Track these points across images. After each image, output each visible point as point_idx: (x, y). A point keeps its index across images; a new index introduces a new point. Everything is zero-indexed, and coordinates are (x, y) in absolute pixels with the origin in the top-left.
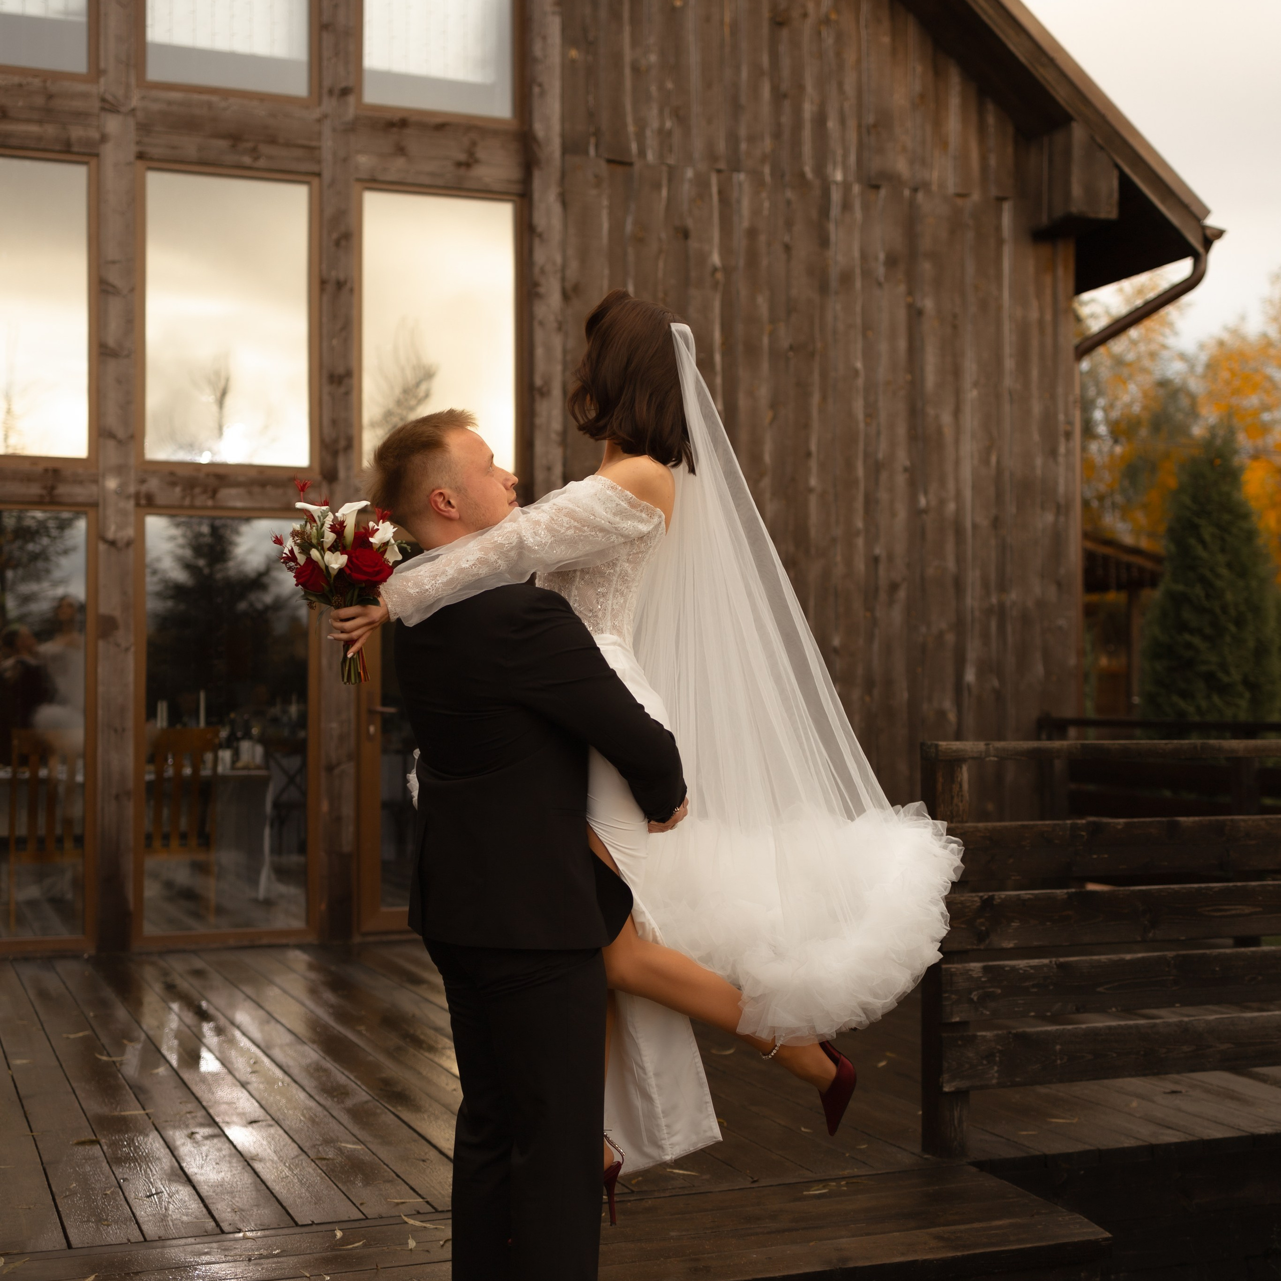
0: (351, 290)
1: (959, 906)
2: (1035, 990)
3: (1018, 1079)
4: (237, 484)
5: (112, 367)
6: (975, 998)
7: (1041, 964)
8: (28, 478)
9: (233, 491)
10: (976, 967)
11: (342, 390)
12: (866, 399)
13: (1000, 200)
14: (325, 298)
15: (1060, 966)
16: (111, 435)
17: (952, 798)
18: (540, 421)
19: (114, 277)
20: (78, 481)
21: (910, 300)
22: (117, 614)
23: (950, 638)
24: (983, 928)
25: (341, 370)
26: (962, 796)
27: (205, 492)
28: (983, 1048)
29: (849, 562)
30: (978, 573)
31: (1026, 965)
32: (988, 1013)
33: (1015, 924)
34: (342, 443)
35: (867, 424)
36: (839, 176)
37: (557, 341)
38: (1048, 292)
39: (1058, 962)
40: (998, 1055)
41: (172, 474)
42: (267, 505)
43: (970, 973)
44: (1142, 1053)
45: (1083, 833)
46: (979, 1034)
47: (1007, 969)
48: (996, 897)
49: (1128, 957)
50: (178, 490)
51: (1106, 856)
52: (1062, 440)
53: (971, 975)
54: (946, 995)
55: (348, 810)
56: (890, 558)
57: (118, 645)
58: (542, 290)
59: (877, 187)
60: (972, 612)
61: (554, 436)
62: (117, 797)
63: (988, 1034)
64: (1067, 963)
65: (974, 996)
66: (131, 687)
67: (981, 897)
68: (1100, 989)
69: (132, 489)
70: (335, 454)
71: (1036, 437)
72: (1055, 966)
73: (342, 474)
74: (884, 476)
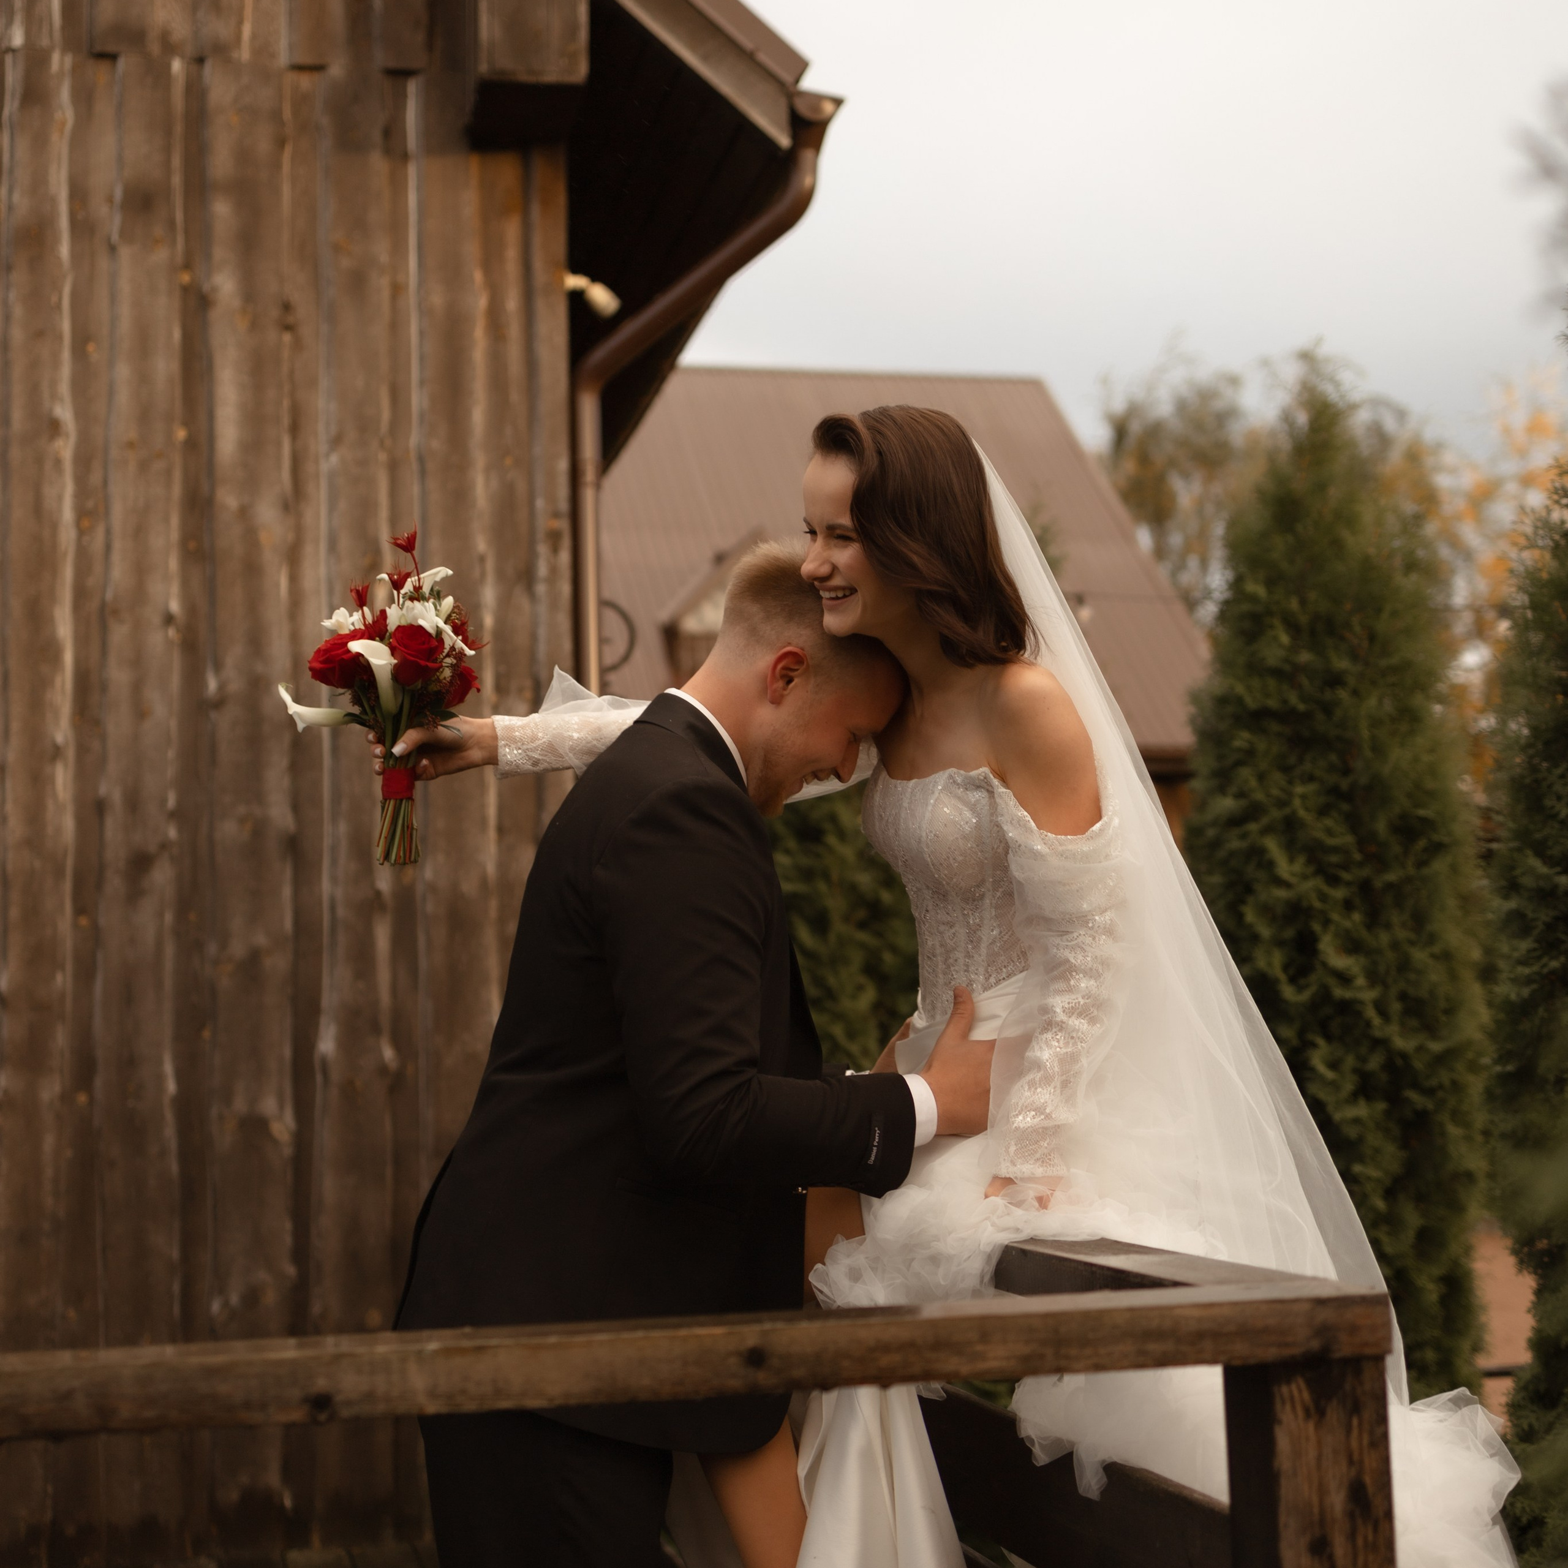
12: (81, 481)
13: (399, 75)
21: (186, 278)
23: (278, 964)
29: (35, 814)
30: (343, 828)
35: (81, 532)
36: (17, 39)
38: (512, 254)
52: (543, 549)
56: (133, 802)
59: (112, 57)
60: (333, 908)
71: (482, 544)
74: (119, 633)
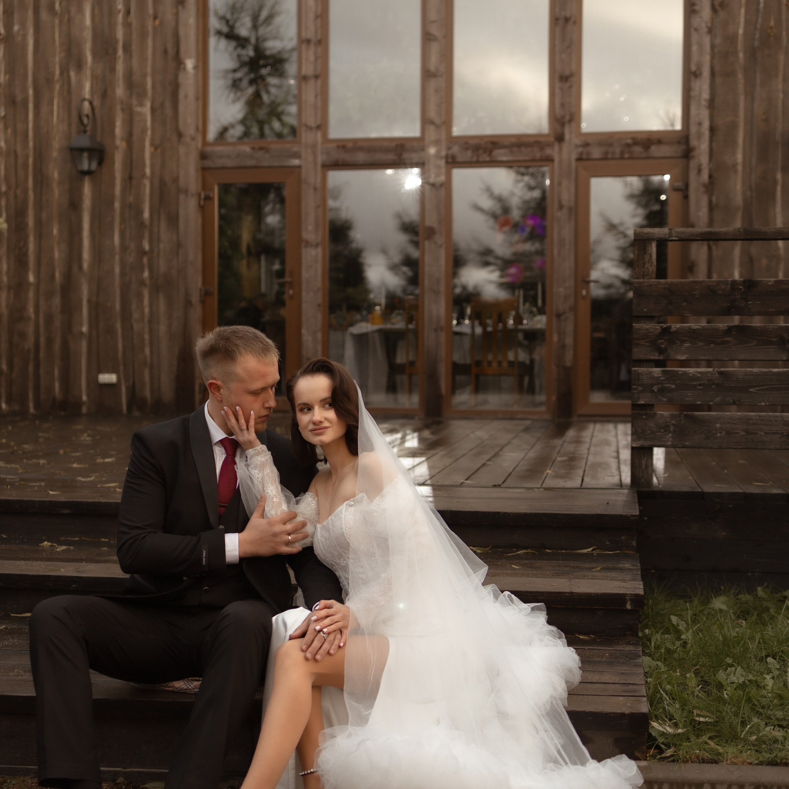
0: (575, 22)
1: (645, 331)
2: (701, 387)
3: (687, 443)
4: (504, 147)
5: (433, 84)
6: (656, 390)
7: (706, 371)
8: (387, 150)
9: (502, 151)
10: (657, 371)
11: (568, 85)
14: (558, 29)
15: (721, 373)
16: (432, 123)
17: (644, 264)
18: (694, 93)
19: (434, 30)
20: (414, 150)
22: (435, 225)
24: (663, 346)
25: (567, 73)
26: (652, 262)
27: (485, 152)
28: (661, 421)
31: (696, 371)
32: (665, 400)
33: (687, 345)
34: (567, 118)
37: (707, 41)
39: (719, 370)
40: (672, 426)
41: (466, 143)
42: (521, 158)
43: (653, 374)
44: (785, 434)
45: (741, 287)
46: (658, 412)
47: (680, 373)
48: (673, 327)
49: (775, 370)
50: (469, 153)
51: (759, 302)
53: (653, 375)
54: (635, 387)
55: (569, 341)
57: (436, 243)
58: (697, 8)
61: (704, 103)
62: (436, 330)
63: (666, 414)
64: (726, 371)
65: (655, 388)
66: (443, 268)
67: (662, 327)
68: (751, 390)
69: (443, 153)
70: (563, 125)
72: (717, 373)
73: (567, 137)
